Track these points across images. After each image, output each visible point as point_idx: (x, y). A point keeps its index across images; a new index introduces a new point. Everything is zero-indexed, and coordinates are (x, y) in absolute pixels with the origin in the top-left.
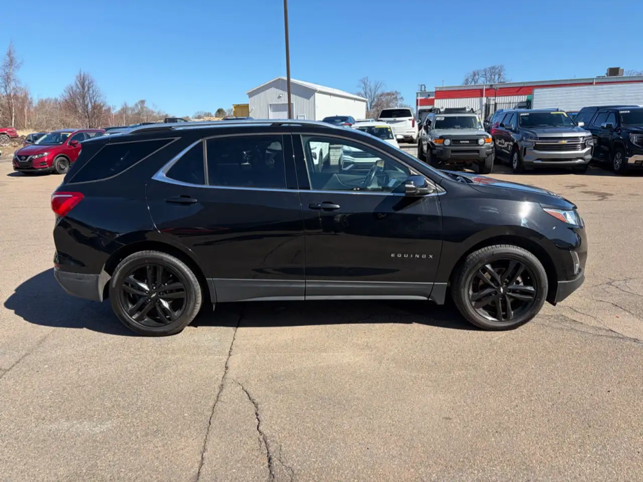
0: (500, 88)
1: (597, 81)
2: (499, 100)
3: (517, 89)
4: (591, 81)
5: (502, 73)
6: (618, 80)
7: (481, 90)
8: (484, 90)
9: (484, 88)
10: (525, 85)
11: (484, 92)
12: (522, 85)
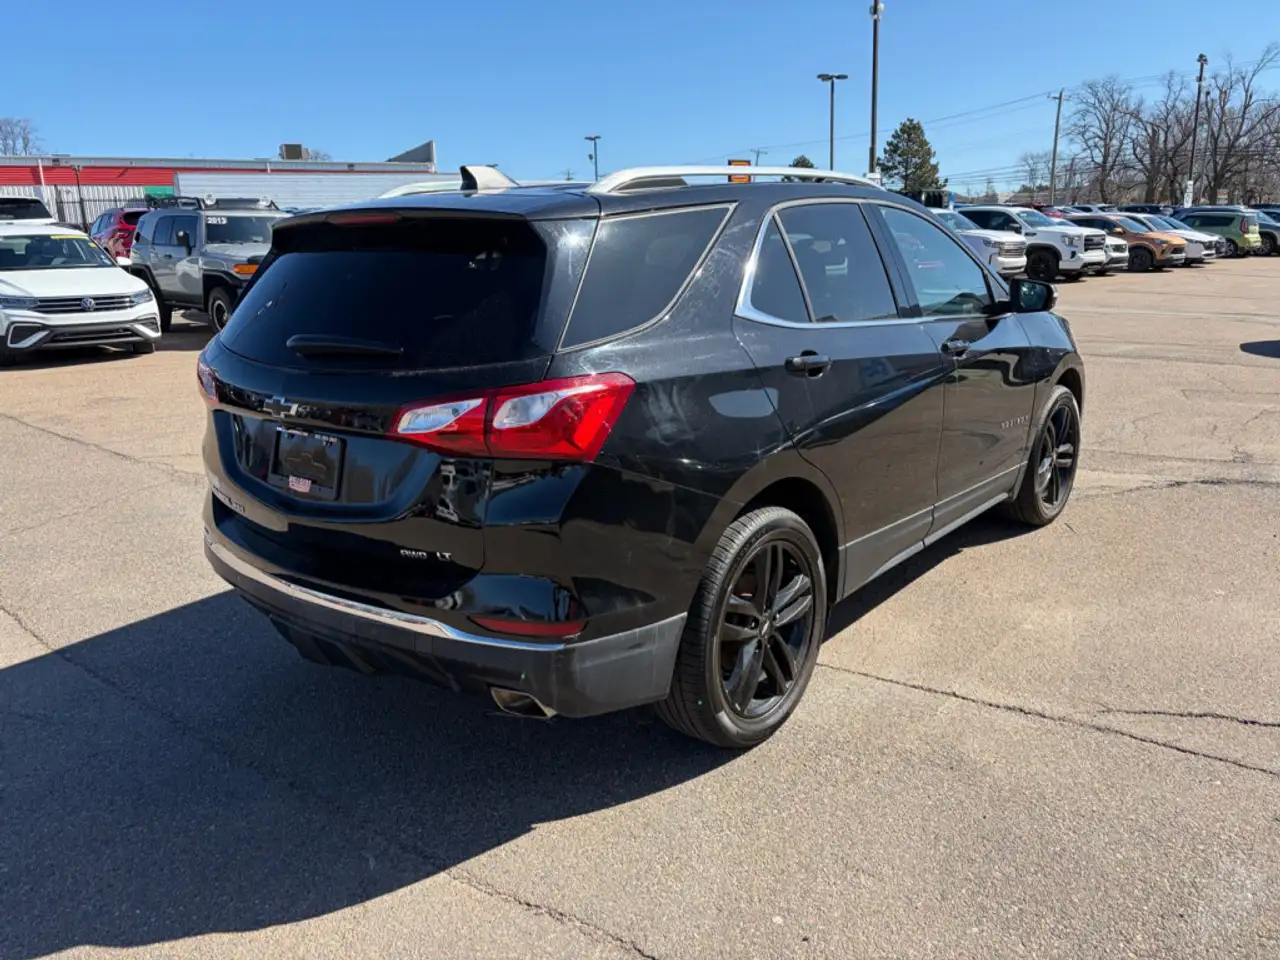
0: (85, 167)
1: (273, 167)
2: (89, 192)
3: (121, 171)
4: (262, 167)
5: (30, 136)
6: (299, 168)
7: (34, 170)
8: (41, 169)
9: (40, 165)
10: (134, 165)
11: (42, 173)
12: (127, 164)
